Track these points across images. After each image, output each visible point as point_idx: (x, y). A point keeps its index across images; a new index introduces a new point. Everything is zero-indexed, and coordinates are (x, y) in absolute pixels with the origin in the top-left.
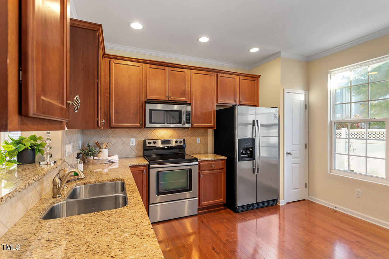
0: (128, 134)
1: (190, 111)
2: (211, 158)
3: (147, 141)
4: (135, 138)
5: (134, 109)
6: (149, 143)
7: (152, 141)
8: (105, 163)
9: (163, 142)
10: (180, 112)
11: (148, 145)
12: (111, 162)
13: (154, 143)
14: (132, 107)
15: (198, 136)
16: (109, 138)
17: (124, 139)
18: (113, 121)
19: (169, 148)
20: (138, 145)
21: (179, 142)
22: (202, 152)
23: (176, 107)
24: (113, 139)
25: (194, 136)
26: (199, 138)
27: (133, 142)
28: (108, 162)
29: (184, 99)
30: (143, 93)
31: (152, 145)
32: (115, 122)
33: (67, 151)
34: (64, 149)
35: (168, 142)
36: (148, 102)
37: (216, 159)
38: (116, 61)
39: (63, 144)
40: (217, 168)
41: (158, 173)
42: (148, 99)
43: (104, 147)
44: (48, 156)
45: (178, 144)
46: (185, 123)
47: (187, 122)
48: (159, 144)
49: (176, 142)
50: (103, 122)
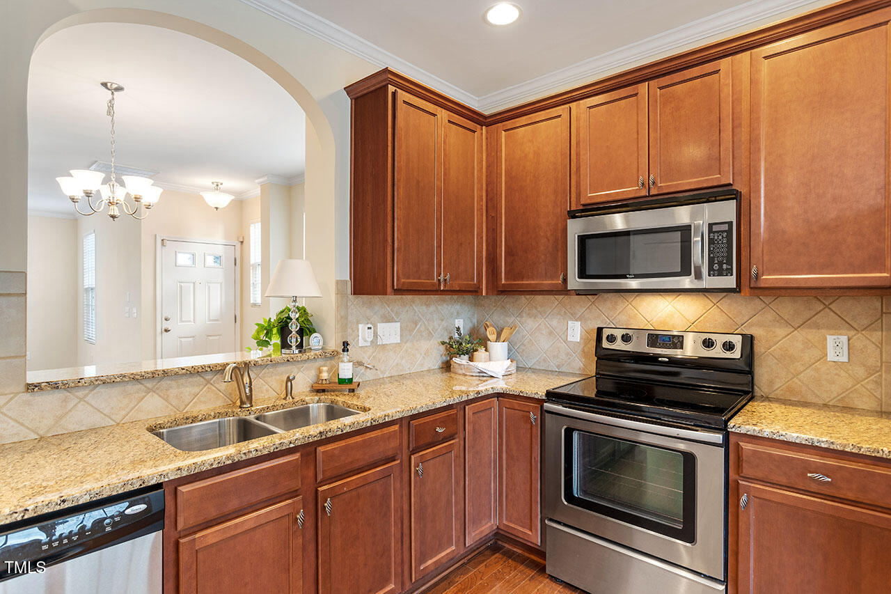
0: (564, 310)
1: (730, 223)
3: (606, 333)
4: (581, 320)
5: (549, 240)
6: (611, 339)
7: (618, 334)
8: (471, 374)
9: (654, 339)
10: (685, 231)
11: (605, 344)
12: (485, 375)
13: (626, 338)
14: (542, 234)
15: (834, 328)
16: (522, 317)
17: (554, 322)
18: (501, 275)
19: (676, 363)
20: (585, 340)
21: (719, 345)
22: (859, 404)
24: (530, 321)
25: (810, 327)
26: (844, 339)
27: (576, 332)
28: (478, 374)
29: (714, 179)
30: (573, 189)
31: (619, 345)
32: (506, 279)
33: (363, 336)
34: (350, 331)
35: (677, 342)
36: (573, 215)
37: (839, 448)
38: (509, 124)
39: (344, 322)
40: (851, 496)
41: (569, 433)
42: (584, 205)
43: (492, 337)
44: (293, 339)
45: (717, 352)
46: (705, 270)
47: (716, 267)
48: (640, 346)
49: (708, 344)
50: (442, 278)
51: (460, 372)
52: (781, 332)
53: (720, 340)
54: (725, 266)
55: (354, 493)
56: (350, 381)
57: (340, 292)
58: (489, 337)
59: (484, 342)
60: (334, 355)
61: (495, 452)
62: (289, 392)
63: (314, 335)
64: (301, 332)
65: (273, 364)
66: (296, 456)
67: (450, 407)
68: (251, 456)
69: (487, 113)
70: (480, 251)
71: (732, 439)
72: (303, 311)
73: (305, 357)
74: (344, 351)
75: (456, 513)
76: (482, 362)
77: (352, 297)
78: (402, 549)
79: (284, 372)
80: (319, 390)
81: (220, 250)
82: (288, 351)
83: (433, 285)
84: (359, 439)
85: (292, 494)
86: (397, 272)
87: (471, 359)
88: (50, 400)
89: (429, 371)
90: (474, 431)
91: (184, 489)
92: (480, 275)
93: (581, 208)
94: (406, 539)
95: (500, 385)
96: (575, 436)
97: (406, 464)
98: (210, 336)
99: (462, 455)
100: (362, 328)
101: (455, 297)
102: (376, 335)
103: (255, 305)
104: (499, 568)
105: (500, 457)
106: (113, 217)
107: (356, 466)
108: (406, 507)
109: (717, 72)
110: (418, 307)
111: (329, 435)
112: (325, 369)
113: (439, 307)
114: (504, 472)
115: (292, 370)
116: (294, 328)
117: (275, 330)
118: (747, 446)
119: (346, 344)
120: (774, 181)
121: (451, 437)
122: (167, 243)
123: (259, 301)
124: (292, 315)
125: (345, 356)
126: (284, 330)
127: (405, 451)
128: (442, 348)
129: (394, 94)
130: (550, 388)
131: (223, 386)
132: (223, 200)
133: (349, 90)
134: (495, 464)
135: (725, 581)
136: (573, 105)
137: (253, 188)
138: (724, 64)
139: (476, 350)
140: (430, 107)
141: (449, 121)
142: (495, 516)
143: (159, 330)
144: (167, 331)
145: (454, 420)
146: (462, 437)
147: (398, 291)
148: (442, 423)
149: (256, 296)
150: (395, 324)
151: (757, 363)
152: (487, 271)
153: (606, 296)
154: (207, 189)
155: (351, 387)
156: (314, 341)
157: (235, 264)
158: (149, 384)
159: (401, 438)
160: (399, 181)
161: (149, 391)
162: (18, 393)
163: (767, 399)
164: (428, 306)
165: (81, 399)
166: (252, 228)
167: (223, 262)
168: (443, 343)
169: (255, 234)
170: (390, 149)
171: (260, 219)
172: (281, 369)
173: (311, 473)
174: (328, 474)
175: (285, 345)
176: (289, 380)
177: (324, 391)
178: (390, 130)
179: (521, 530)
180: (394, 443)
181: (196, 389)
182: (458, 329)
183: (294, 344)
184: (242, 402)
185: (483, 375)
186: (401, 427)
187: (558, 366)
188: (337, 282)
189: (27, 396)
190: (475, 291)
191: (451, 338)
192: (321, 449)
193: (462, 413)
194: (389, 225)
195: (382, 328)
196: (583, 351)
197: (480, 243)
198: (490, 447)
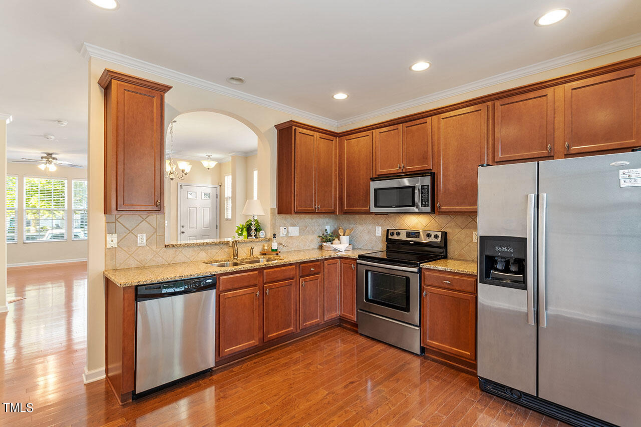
0: (374, 221)
1: (429, 185)
2: (443, 268)
3: (390, 232)
4: (381, 226)
6: (392, 234)
7: (395, 232)
8: (331, 250)
9: (409, 234)
10: (413, 188)
11: (390, 237)
12: (337, 250)
13: (398, 234)
15: (475, 228)
17: (370, 227)
18: (345, 205)
19: (417, 243)
20: (382, 235)
21: (433, 236)
23: (406, 182)
24: (360, 226)
25: (467, 228)
27: (379, 231)
28: (333, 250)
29: (425, 166)
30: (374, 168)
31: (395, 237)
32: (347, 207)
33: (282, 232)
34: (276, 229)
35: (417, 234)
36: (373, 180)
37: (453, 271)
38: (348, 137)
39: (274, 226)
40: (457, 288)
41: (367, 272)
42: (378, 175)
43: (341, 234)
44: (253, 233)
45: (432, 239)
46: (420, 204)
47: (424, 203)
48: (403, 237)
49: (429, 236)
50: (316, 207)
51: (326, 249)
52: (457, 230)
53: (433, 234)
54: (427, 203)
55: (277, 289)
56: (276, 250)
57: (272, 213)
58: (340, 234)
59: (338, 237)
60: (270, 240)
61: (338, 283)
62: (251, 254)
63: (261, 231)
64: (256, 230)
65: (245, 242)
66: (257, 272)
67: (317, 261)
68: (242, 269)
69: (338, 132)
70: (335, 195)
71: (423, 270)
72: (257, 221)
73: (258, 240)
74: (274, 238)
75: (320, 305)
76: (336, 245)
77: (277, 215)
78: (296, 315)
79: (250, 245)
80: (264, 254)
81: (209, 190)
82: (251, 238)
83: (313, 210)
84: (279, 269)
85: (255, 285)
86: (296, 205)
87: (332, 244)
88: (171, 251)
89: (313, 249)
90: (329, 272)
91: (222, 278)
92: (335, 205)
93: (377, 176)
94: (298, 312)
95: (343, 254)
96: (369, 274)
97: (298, 281)
98: (205, 236)
99: (323, 282)
100: (282, 228)
101: (326, 215)
102: (288, 232)
103: (227, 219)
104: (339, 331)
105: (341, 285)
106: (172, 179)
107: (279, 279)
108: (298, 299)
109: (426, 122)
110: (308, 220)
111: (268, 266)
112: (266, 245)
113: (318, 220)
114: (342, 291)
115: (253, 245)
116: (253, 228)
117: (245, 229)
118: (427, 273)
119: (275, 235)
120: (445, 168)
121: (318, 273)
122: (183, 187)
123: (230, 217)
124: (252, 223)
125: (274, 240)
126: (249, 229)
127: (298, 277)
128: (319, 239)
129: (295, 129)
130: (360, 254)
131: (226, 250)
132: (212, 164)
133: (276, 126)
134: (338, 288)
135: (420, 326)
136: (374, 131)
137: (228, 158)
138: (429, 119)
139: (334, 240)
140: (311, 133)
141: (320, 138)
142: (339, 310)
143: (179, 232)
144: (183, 233)
145: (319, 266)
146: (323, 274)
147: (296, 213)
148: (314, 267)
149: (228, 214)
150: (296, 227)
151: (448, 244)
152: (339, 203)
153: (391, 215)
154: (204, 159)
155: (277, 253)
156: (262, 234)
157: (217, 197)
158: (201, 247)
159: (296, 271)
160: (297, 166)
161: (201, 250)
162: (162, 248)
163: (452, 259)
164: (312, 219)
165: (181, 252)
166: (226, 178)
167: (211, 197)
168: (319, 237)
169: (228, 181)
170: (293, 153)
171: (231, 173)
172: (248, 245)
173: (262, 280)
174: (268, 280)
175: (249, 235)
176: (252, 248)
177: (265, 254)
178: (293, 145)
179: (348, 315)
180: (293, 273)
181: (217, 251)
182: (326, 230)
183: (253, 235)
184: (234, 256)
185: (335, 250)
186: (296, 266)
187: (372, 248)
188: (271, 209)
189: (165, 249)
190: (333, 212)
191: (324, 234)
192: (265, 271)
193: (323, 264)
194: (293, 185)
195: (291, 229)
196: (382, 240)
197: (335, 191)
198: (337, 280)
